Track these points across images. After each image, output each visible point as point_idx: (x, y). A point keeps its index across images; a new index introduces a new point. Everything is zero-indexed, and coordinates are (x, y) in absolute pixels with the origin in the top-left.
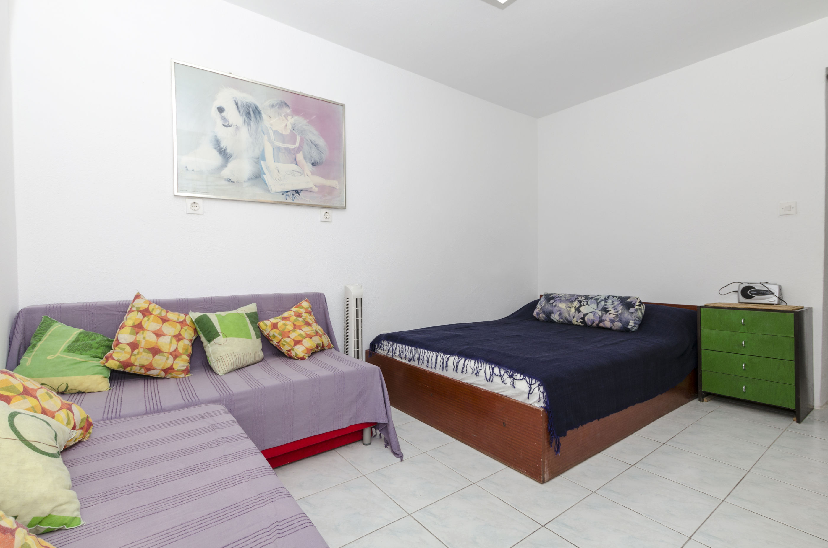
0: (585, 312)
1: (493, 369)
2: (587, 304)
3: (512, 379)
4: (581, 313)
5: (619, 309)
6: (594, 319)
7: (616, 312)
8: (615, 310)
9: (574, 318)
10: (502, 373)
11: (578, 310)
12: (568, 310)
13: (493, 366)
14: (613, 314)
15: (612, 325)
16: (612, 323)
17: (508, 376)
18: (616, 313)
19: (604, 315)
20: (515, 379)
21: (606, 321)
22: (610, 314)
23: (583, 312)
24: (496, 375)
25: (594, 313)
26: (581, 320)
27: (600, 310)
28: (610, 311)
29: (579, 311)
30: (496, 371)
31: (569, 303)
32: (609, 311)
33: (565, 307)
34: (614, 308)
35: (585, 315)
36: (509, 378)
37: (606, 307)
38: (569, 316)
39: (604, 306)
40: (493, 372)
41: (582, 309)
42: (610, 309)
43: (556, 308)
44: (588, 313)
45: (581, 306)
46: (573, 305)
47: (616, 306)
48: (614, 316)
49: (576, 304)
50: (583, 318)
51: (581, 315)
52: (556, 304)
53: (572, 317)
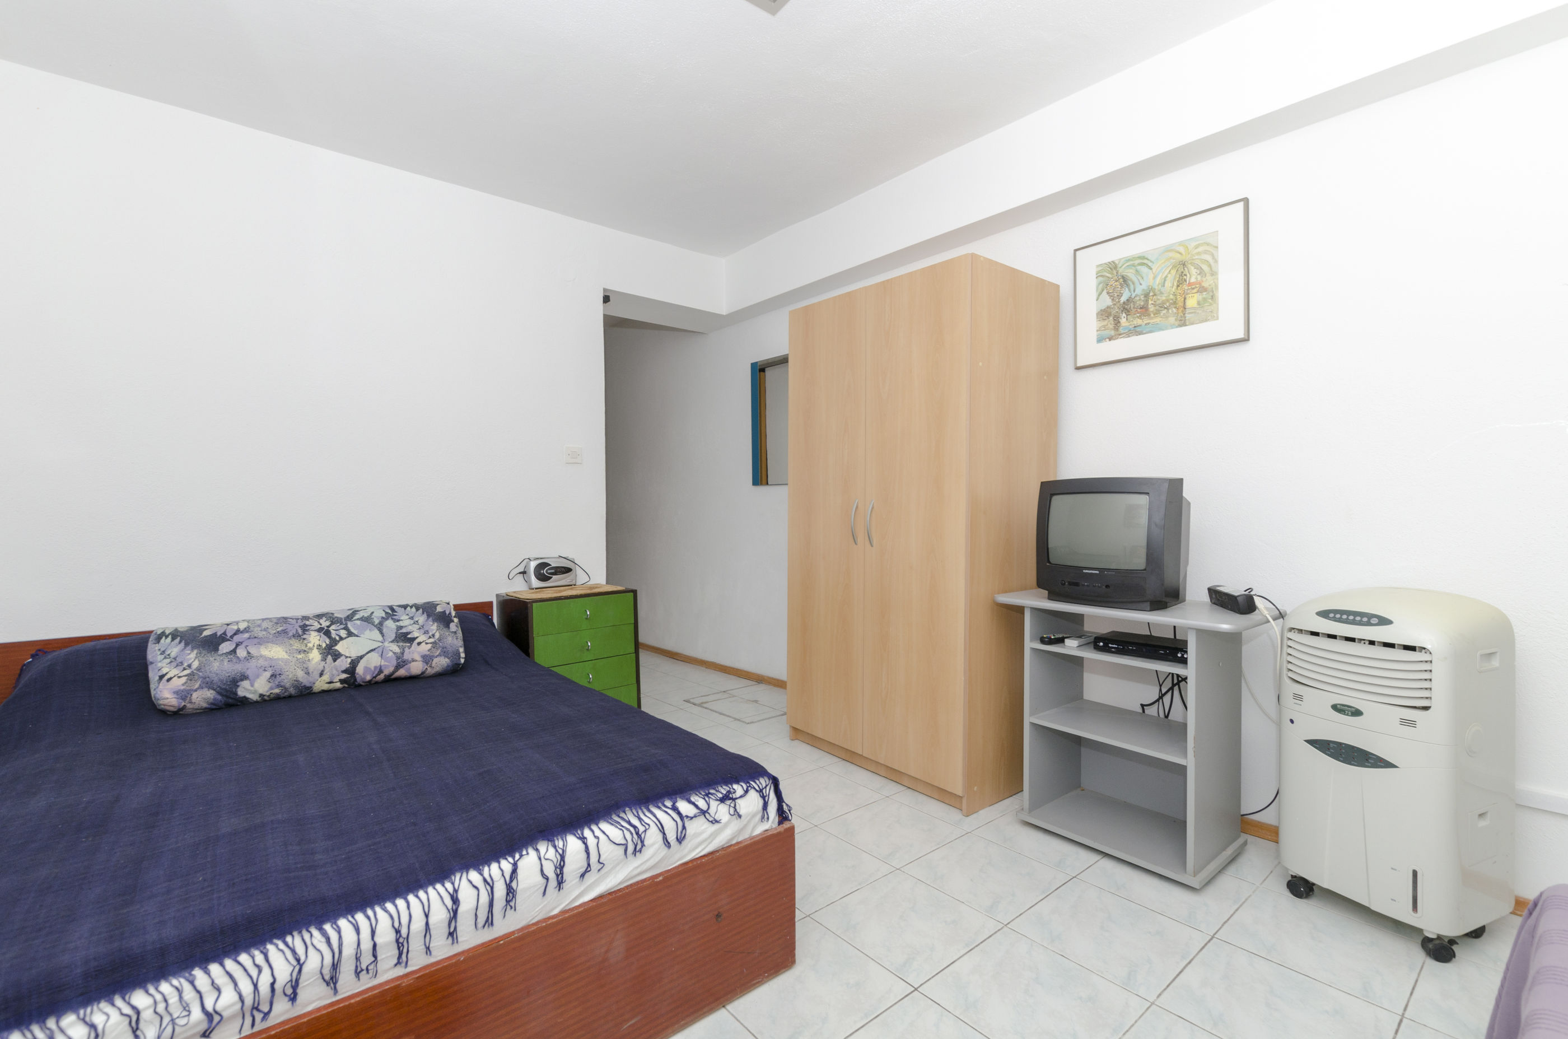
0: (354, 654)
1: (675, 809)
2: (350, 634)
3: (728, 802)
4: (343, 658)
5: (433, 630)
6: (382, 664)
7: (430, 637)
8: (425, 633)
9: (321, 675)
10: (702, 803)
11: (330, 652)
12: (298, 660)
13: (669, 803)
14: (427, 643)
15: (426, 667)
16: (427, 663)
17: (719, 802)
18: (432, 640)
19: (407, 650)
20: (736, 799)
21: (413, 660)
22: (419, 644)
23: (347, 655)
24: (692, 818)
25: (380, 650)
26: (344, 676)
27: (392, 642)
28: (417, 637)
29: (337, 656)
30: (683, 806)
31: (291, 642)
32: (414, 639)
33: (284, 653)
34: (422, 631)
35: (355, 663)
36: (722, 804)
37: (404, 630)
38: (308, 673)
39: (398, 630)
40: (679, 813)
41: (339, 647)
42: (415, 634)
43: (253, 663)
44: (364, 653)
45: (334, 642)
46: (310, 645)
47: (424, 625)
48: (429, 646)
49: (314, 639)
50: (351, 670)
51: (344, 663)
52: (249, 653)
53: (317, 674)
